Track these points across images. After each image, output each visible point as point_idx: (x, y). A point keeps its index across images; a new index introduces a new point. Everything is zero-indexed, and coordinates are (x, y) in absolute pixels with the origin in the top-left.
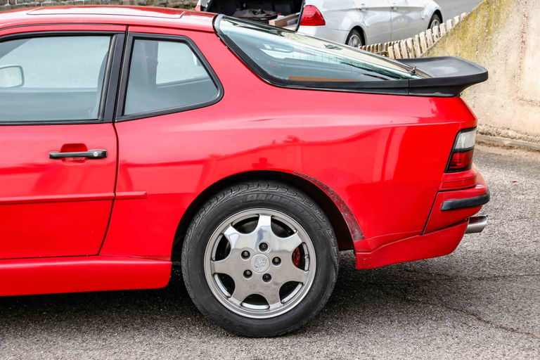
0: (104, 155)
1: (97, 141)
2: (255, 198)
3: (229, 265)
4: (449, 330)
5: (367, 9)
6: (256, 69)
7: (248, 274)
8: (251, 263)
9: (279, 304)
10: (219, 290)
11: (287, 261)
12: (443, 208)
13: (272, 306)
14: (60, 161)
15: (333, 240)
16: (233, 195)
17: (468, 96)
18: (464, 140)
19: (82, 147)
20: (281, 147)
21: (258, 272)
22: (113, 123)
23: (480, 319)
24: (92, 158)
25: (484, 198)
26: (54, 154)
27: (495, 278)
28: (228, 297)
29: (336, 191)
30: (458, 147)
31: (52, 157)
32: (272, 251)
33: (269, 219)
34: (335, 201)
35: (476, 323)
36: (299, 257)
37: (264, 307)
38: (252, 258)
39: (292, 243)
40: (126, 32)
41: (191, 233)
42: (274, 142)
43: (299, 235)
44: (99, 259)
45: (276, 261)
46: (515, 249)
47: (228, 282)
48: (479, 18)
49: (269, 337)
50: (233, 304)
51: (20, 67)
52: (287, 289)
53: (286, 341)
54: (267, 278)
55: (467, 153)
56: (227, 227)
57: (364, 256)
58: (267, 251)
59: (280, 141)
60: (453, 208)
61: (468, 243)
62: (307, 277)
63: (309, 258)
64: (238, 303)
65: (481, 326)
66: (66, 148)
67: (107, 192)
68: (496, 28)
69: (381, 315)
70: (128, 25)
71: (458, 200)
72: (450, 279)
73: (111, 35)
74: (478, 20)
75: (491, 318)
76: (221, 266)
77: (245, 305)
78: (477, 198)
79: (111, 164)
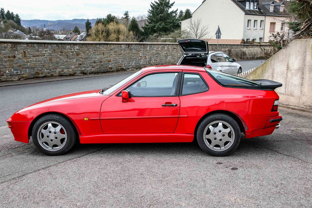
0: (176, 105)
1: (175, 101)
2: (218, 118)
3: (210, 136)
4: (271, 156)
5: (223, 66)
6: (218, 82)
7: (215, 139)
8: (216, 136)
9: (224, 147)
10: (207, 143)
11: (227, 135)
12: (270, 121)
13: (222, 148)
14: (165, 107)
15: (239, 130)
16: (212, 117)
17: (277, 90)
18: (276, 103)
19: (170, 103)
20: (218, 104)
21: (218, 138)
22: (179, 96)
23: (278, 153)
24: (173, 106)
25: (281, 119)
26: (163, 105)
27: (278, 141)
28: (209, 145)
29: (240, 116)
30: (274, 104)
31: (162, 106)
32: (222, 133)
33: (222, 124)
34: (240, 119)
35: (277, 153)
36: (230, 134)
37: (219, 148)
38: (217, 135)
39: (228, 130)
40: (182, 72)
41: (200, 127)
42: (216, 103)
43: (230, 128)
44: (174, 134)
45: (224, 135)
46: (281, 133)
47: (210, 141)
48: (260, 69)
49: (221, 156)
50: (211, 147)
51: (146, 81)
52: (226, 143)
53: (226, 158)
54: (221, 140)
55: (277, 106)
56: (210, 126)
57: (248, 134)
58: (221, 133)
59: (218, 103)
60: (273, 121)
61: (275, 131)
62: (232, 140)
63: (233, 135)
64: (212, 147)
65: (279, 155)
66: (166, 103)
67: (177, 115)
68: (265, 72)
69: (250, 151)
70: (183, 70)
71: (274, 119)
72: (266, 141)
73: (178, 73)
74: (260, 70)
75: (281, 152)
76: (208, 137)
77: (214, 147)
78: (279, 119)
79: (178, 107)
